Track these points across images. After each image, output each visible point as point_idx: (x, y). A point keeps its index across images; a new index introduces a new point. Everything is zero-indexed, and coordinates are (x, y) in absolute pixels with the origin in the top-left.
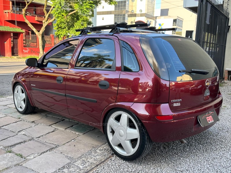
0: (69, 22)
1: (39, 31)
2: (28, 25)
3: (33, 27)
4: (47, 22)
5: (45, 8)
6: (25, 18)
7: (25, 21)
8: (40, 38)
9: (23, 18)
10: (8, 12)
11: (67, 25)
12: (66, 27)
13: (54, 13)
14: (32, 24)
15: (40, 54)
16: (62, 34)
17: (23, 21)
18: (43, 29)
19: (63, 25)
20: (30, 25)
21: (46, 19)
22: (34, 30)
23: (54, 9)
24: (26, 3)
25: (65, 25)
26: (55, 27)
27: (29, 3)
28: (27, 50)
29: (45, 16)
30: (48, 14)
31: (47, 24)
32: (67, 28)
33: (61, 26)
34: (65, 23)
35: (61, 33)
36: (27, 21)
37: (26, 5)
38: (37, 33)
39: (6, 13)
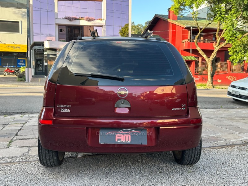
0: (246, 44)
1: (209, 58)
2: (198, 52)
3: (204, 54)
4: (219, 47)
5: (217, 32)
6: (196, 45)
7: (197, 49)
8: (209, 64)
9: (195, 46)
10: (185, 42)
11: (244, 48)
12: (241, 51)
13: (226, 36)
14: (203, 50)
15: (208, 82)
16: (236, 59)
17: (195, 49)
18: (214, 55)
19: (238, 49)
20: (201, 52)
21: (218, 44)
22: (205, 56)
23: (226, 32)
24: (199, 30)
25: (241, 48)
26: (231, 51)
27: (202, 29)
28: (198, 77)
29: (217, 41)
30: (220, 38)
31: (218, 49)
32: (243, 51)
33: (237, 49)
34: (241, 47)
35: (235, 57)
36: (198, 48)
37: (198, 32)
38: (207, 59)
39: (183, 42)
